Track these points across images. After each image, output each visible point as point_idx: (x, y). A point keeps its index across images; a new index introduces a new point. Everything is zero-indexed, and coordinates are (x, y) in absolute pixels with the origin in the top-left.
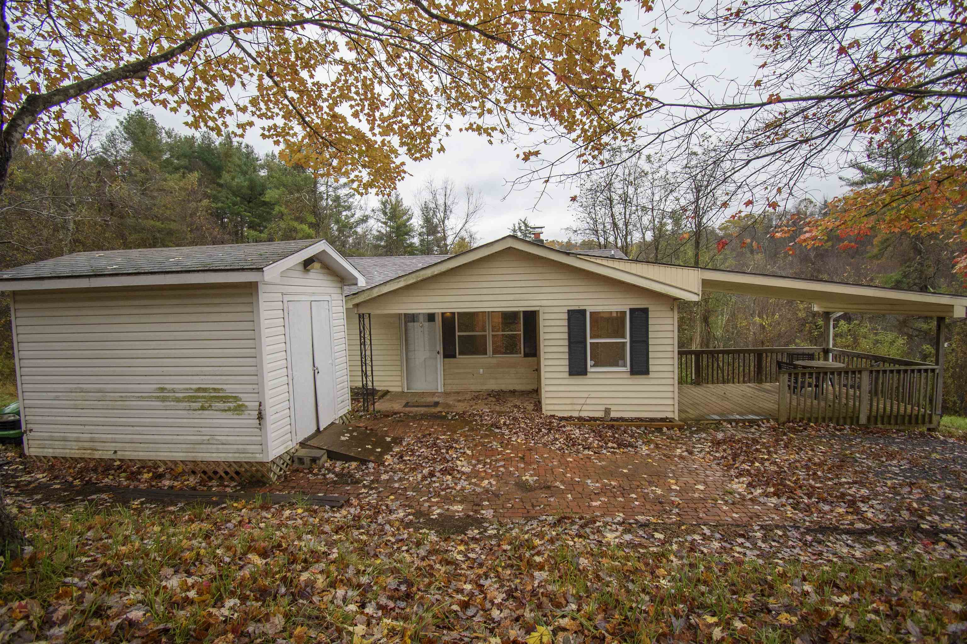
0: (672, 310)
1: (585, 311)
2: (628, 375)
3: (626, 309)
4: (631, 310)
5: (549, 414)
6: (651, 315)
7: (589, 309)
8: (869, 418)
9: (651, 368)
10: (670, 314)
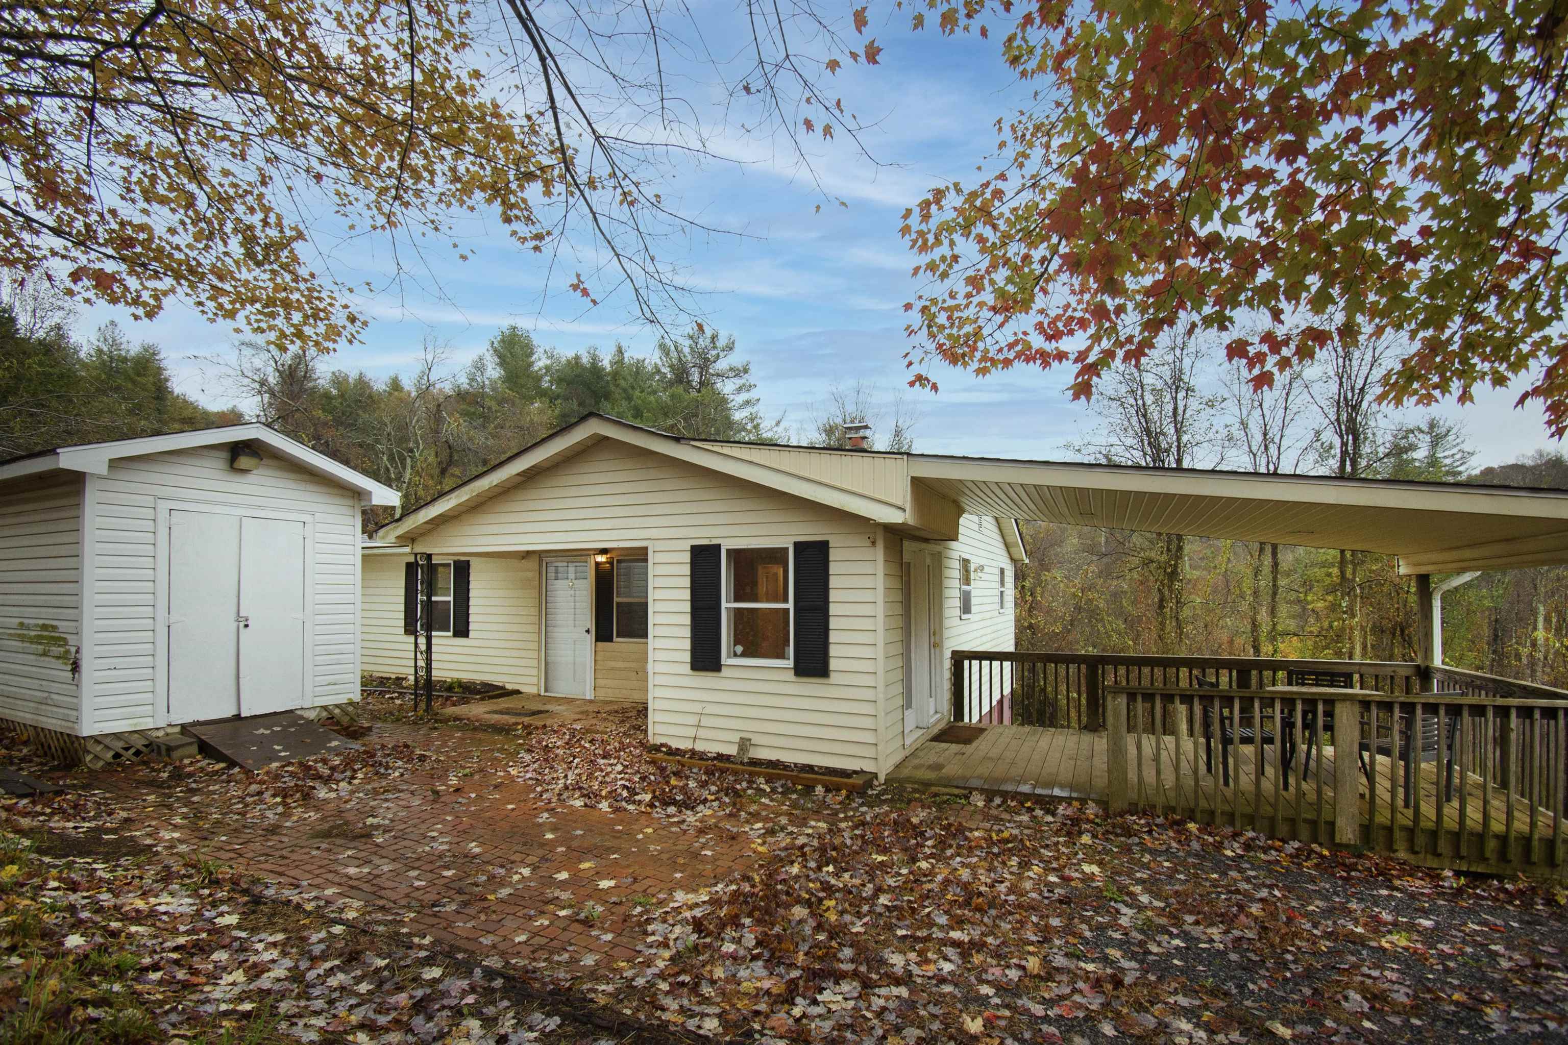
0: (874, 543)
1: (718, 547)
2: (790, 675)
3: (788, 543)
4: (797, 545)
5: (659, 741)
6: (833, 555)
7: (727, 544)
8: (1366, 830)
9: (833, 664)
10: (868, 553)
